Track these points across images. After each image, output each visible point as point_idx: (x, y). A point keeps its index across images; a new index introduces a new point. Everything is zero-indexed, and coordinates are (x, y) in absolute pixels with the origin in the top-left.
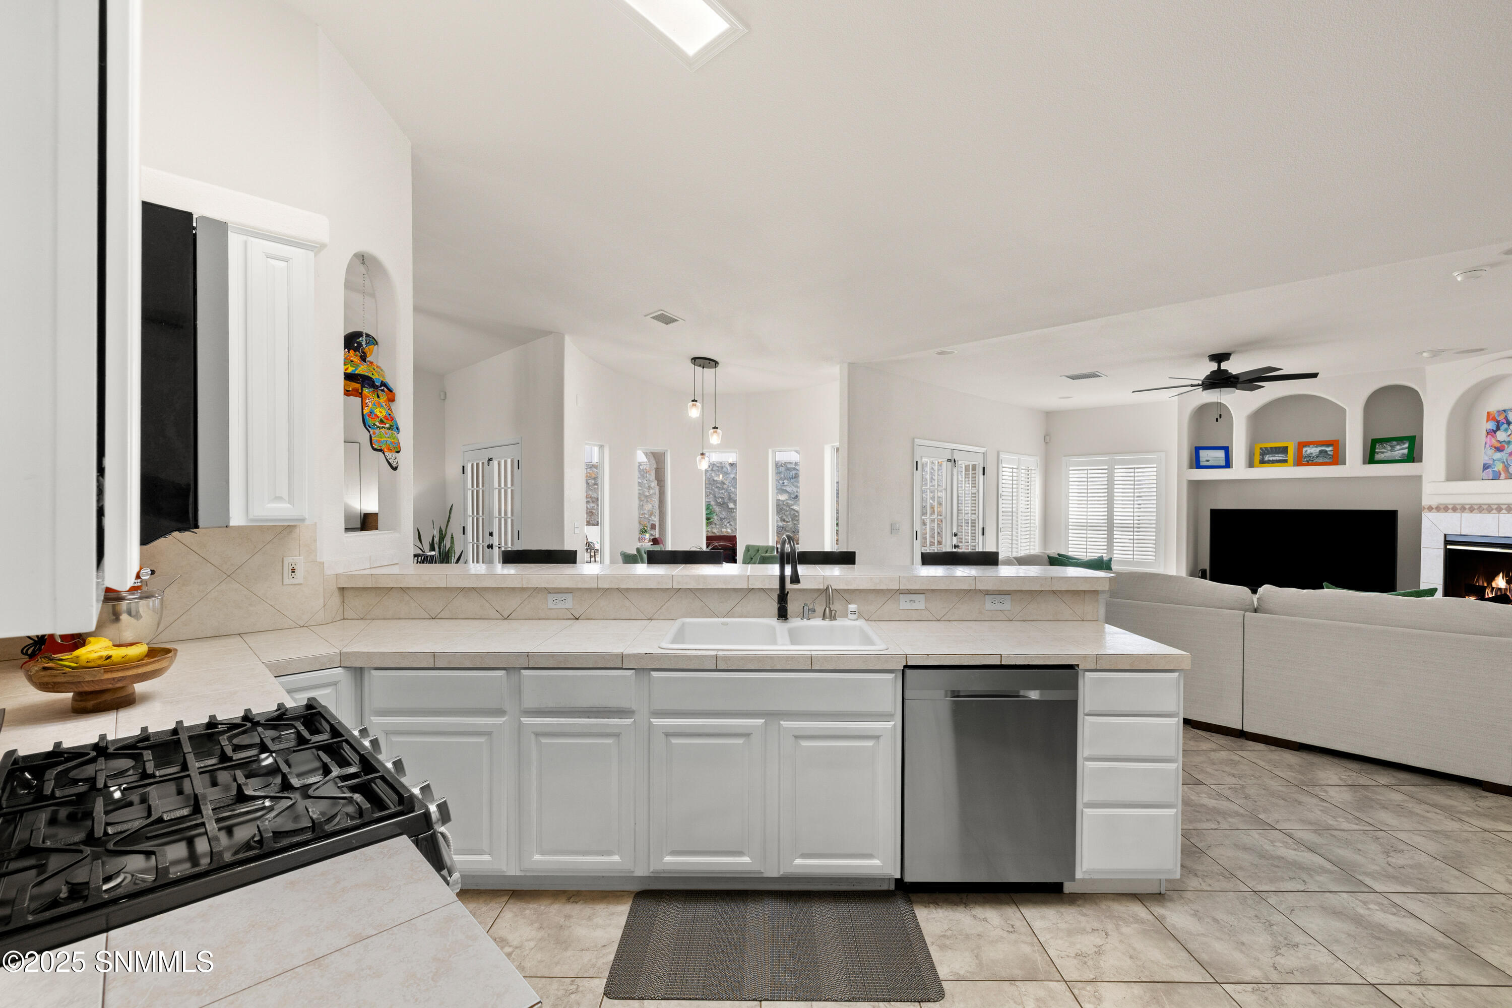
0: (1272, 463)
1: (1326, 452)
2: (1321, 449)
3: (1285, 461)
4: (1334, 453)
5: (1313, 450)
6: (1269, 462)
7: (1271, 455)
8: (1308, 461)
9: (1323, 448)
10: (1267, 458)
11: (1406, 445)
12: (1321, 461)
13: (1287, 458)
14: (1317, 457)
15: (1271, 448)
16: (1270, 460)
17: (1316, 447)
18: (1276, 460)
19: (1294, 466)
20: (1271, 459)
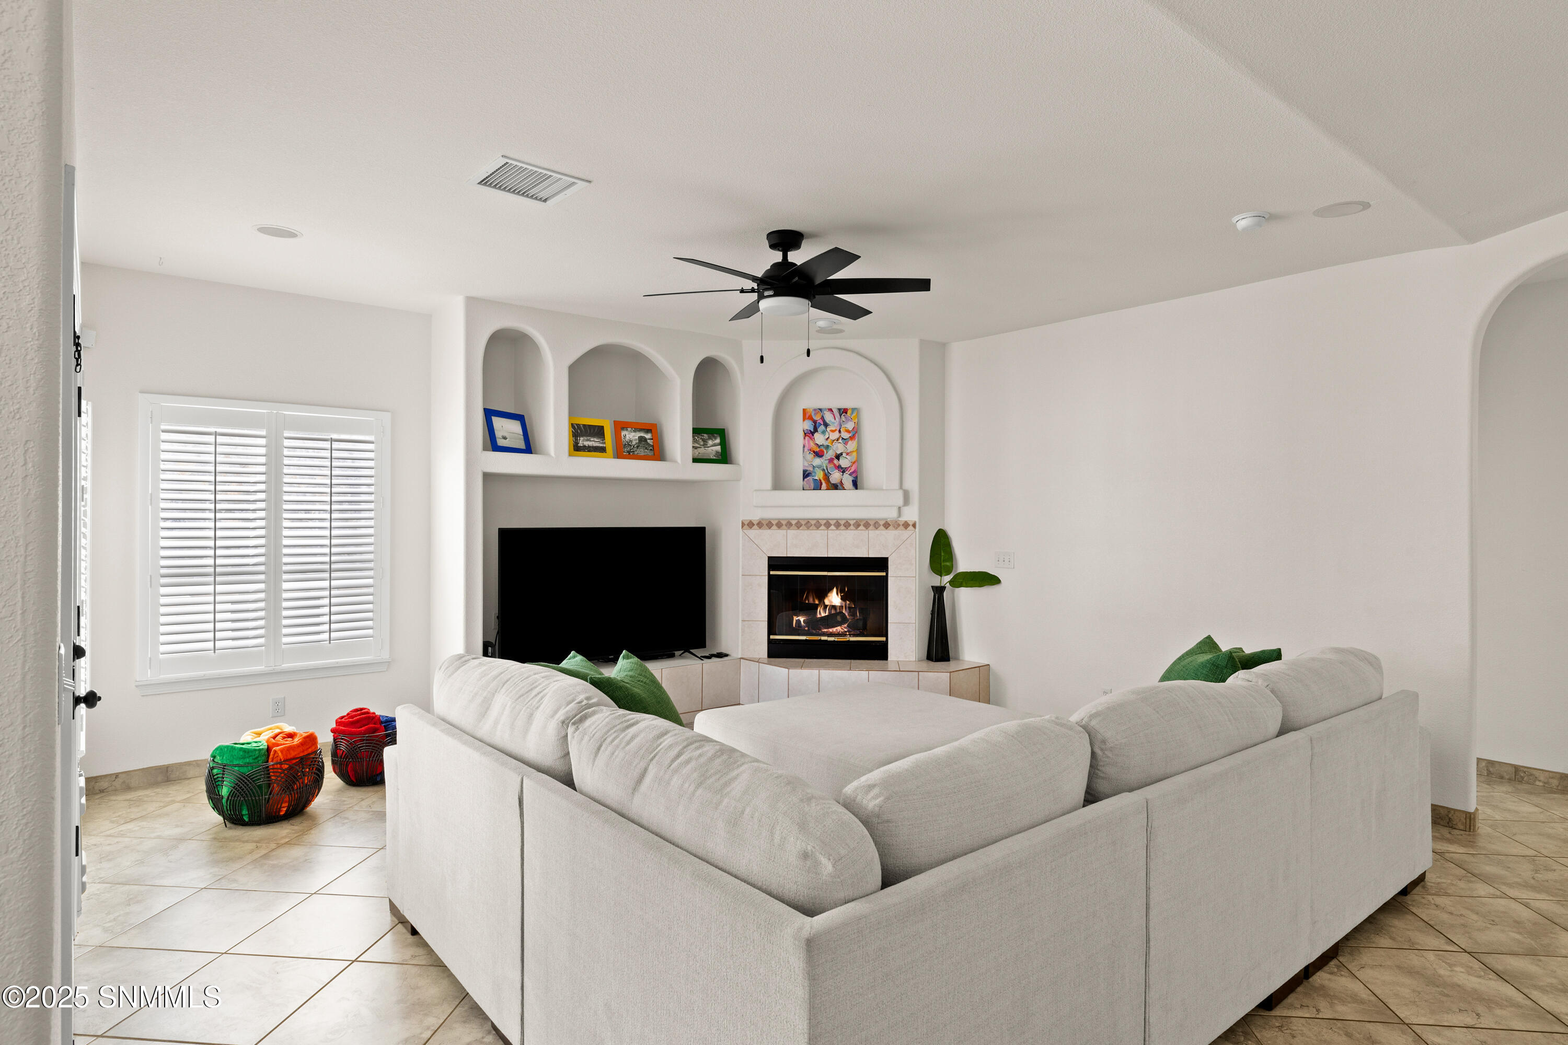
0: (589, 451)
1: (645, 440)
2: (640, 435)
3: (602, 450)
4: (653, 442)
5: (631, 436)
6: (584, 448)
7: (586, 438)
8: (629, 452)
9: (642, 434)
10: (583, 442)
11: (718, 441)
12: (642, 454)
13: (604, 446)
14: (638, 447)
15: (584, 425)
16: (585, 446)
17: (635, 431)
18: (593, 447)
19: (614, 458)
20: (586, 443)
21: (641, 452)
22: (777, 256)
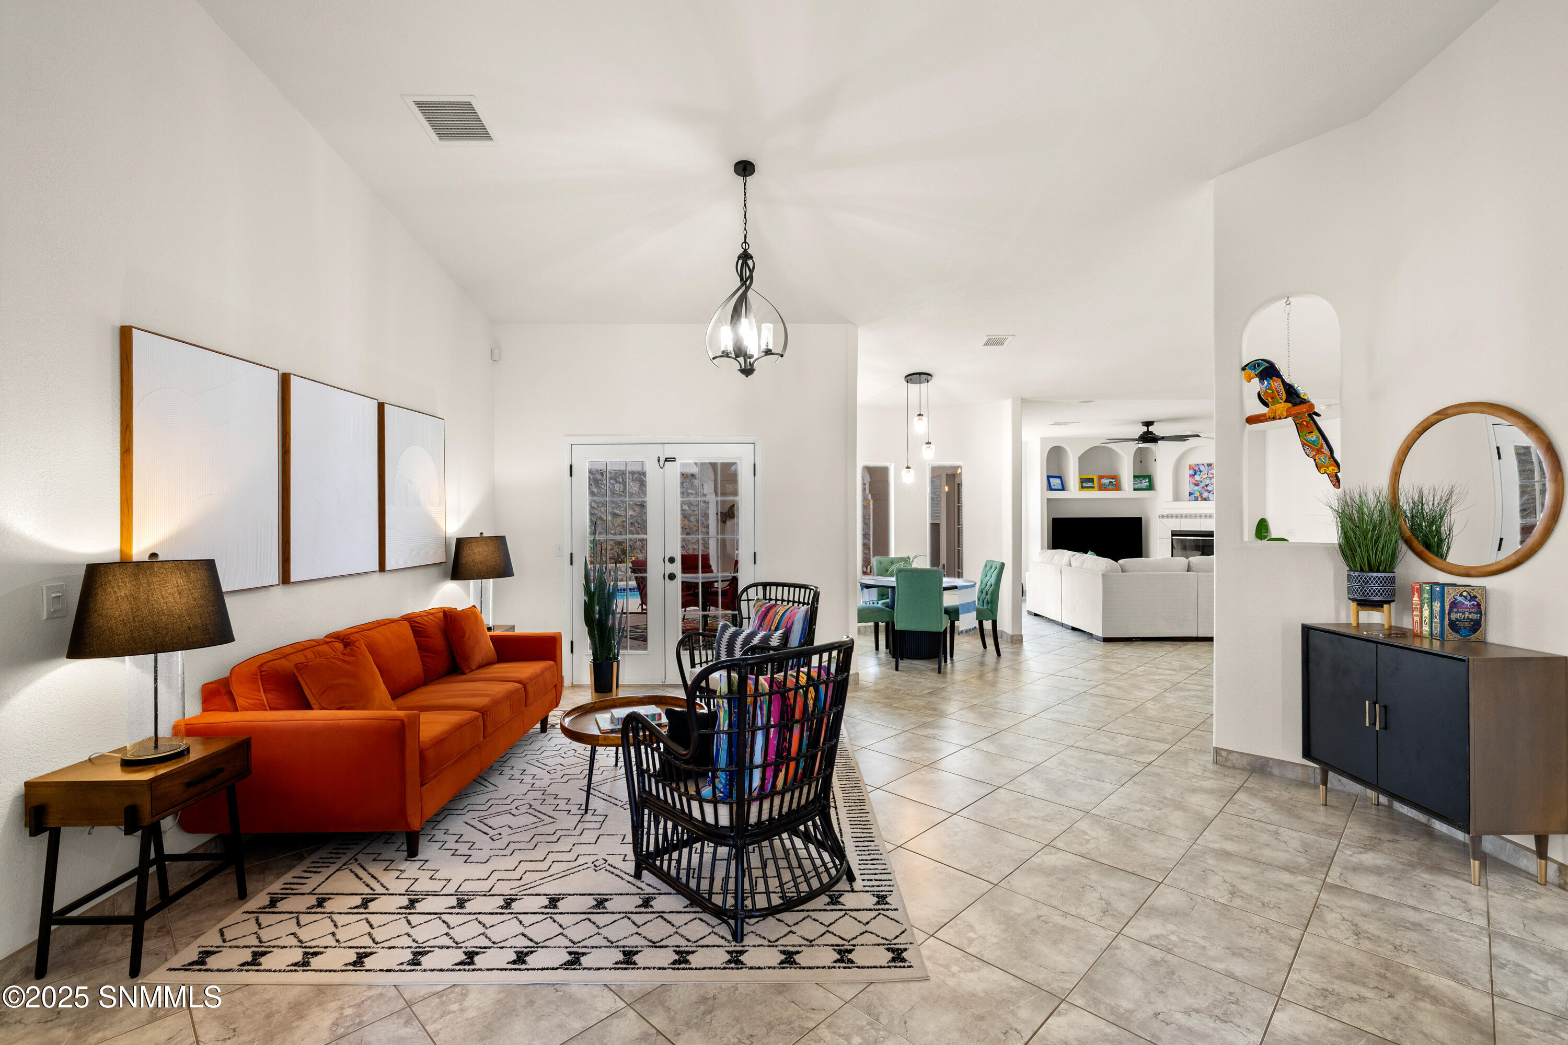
1: (1112, 482)
3: (1093, 487)
4: (1116, 483)
6: (1086, 487)
7: (1086, 484)
8: (1105, 488)
9: (1110, 480)
11: (1147, 481)
14: (1109, 485)
15: (1086, 479)
17: (1107, 479)
18: (1089, 487)
19: (1099, 490)
21: (1110, 487)
22: (1145, 429)
